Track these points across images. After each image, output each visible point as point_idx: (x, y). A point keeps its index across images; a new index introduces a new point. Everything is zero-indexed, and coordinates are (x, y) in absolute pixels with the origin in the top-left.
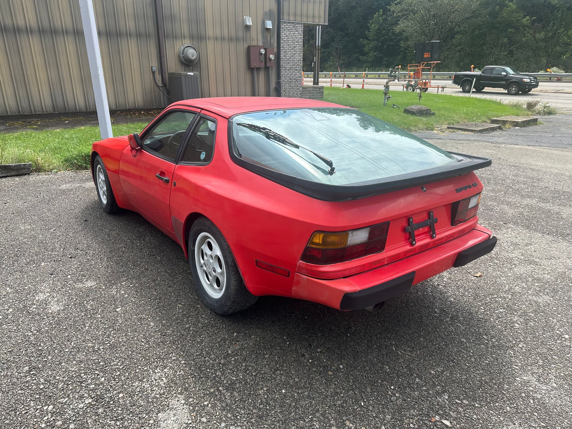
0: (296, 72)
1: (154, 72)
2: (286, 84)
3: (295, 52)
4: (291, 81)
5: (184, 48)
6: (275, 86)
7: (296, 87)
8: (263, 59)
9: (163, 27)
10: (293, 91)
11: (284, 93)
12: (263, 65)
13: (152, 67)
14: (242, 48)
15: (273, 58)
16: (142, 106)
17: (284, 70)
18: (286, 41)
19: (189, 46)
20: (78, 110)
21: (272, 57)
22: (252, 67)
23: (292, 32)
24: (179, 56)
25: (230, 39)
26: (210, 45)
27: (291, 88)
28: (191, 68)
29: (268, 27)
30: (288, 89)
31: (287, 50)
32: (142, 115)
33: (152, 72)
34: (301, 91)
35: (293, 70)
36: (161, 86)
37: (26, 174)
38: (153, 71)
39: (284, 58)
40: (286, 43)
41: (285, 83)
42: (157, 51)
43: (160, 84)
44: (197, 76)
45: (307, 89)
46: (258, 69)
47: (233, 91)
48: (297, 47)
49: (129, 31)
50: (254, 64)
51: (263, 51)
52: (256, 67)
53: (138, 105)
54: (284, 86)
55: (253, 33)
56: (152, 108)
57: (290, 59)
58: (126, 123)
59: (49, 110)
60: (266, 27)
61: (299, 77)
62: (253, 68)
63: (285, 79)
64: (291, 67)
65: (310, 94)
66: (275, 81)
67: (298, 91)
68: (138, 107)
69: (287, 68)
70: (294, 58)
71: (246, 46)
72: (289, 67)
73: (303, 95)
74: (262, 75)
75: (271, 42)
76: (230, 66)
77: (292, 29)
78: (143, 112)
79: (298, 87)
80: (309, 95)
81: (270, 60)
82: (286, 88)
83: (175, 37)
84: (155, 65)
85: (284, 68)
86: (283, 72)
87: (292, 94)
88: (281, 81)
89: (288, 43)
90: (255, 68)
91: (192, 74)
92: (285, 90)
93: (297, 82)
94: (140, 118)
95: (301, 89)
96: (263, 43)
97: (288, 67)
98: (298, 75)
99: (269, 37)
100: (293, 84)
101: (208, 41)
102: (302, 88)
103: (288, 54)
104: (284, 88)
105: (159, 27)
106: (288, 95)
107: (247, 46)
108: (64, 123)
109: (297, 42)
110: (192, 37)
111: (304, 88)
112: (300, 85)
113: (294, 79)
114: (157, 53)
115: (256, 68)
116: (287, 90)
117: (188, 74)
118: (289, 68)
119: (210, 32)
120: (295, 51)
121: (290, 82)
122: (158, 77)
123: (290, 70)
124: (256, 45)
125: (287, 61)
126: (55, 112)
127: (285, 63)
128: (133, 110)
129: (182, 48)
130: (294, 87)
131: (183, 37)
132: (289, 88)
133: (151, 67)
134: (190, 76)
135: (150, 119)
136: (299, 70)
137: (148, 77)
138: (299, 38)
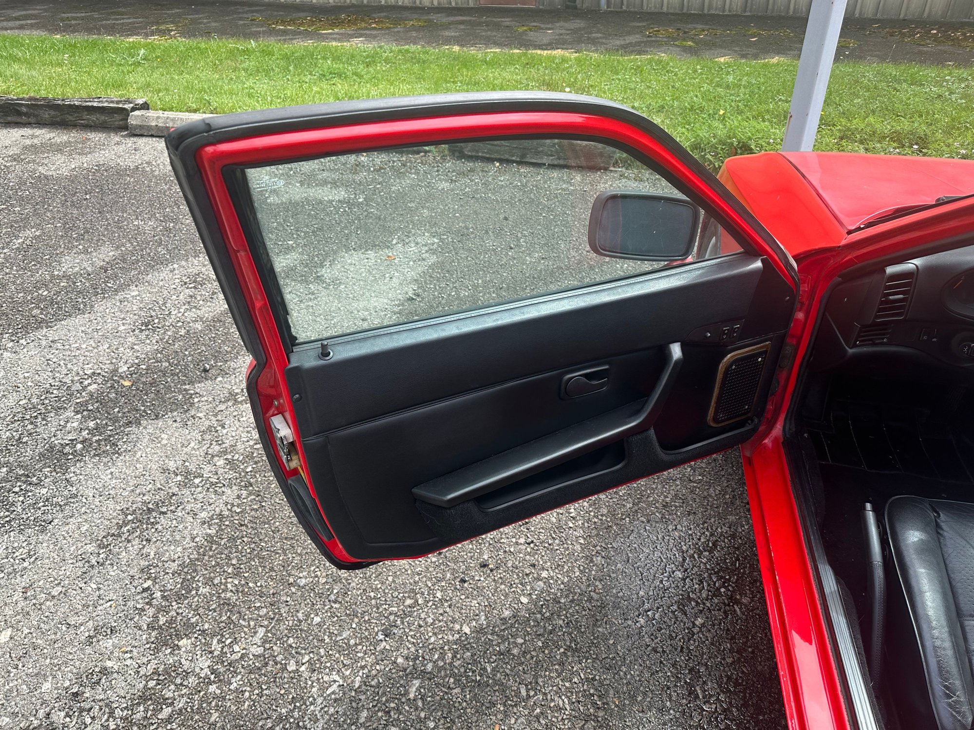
16: (940, 13)
20: (791, 13)
32: (929, 38)
37: (600, 169)
53: (930, 10)
56: (962, 23)
58: (882, 59)
59: (735, 7)
68: (929, 15)
78: (935, 32)
94: (921, 48)
108: (748, 40)
126: (745, 11)
128: (912, 21)
135: (945, 52)
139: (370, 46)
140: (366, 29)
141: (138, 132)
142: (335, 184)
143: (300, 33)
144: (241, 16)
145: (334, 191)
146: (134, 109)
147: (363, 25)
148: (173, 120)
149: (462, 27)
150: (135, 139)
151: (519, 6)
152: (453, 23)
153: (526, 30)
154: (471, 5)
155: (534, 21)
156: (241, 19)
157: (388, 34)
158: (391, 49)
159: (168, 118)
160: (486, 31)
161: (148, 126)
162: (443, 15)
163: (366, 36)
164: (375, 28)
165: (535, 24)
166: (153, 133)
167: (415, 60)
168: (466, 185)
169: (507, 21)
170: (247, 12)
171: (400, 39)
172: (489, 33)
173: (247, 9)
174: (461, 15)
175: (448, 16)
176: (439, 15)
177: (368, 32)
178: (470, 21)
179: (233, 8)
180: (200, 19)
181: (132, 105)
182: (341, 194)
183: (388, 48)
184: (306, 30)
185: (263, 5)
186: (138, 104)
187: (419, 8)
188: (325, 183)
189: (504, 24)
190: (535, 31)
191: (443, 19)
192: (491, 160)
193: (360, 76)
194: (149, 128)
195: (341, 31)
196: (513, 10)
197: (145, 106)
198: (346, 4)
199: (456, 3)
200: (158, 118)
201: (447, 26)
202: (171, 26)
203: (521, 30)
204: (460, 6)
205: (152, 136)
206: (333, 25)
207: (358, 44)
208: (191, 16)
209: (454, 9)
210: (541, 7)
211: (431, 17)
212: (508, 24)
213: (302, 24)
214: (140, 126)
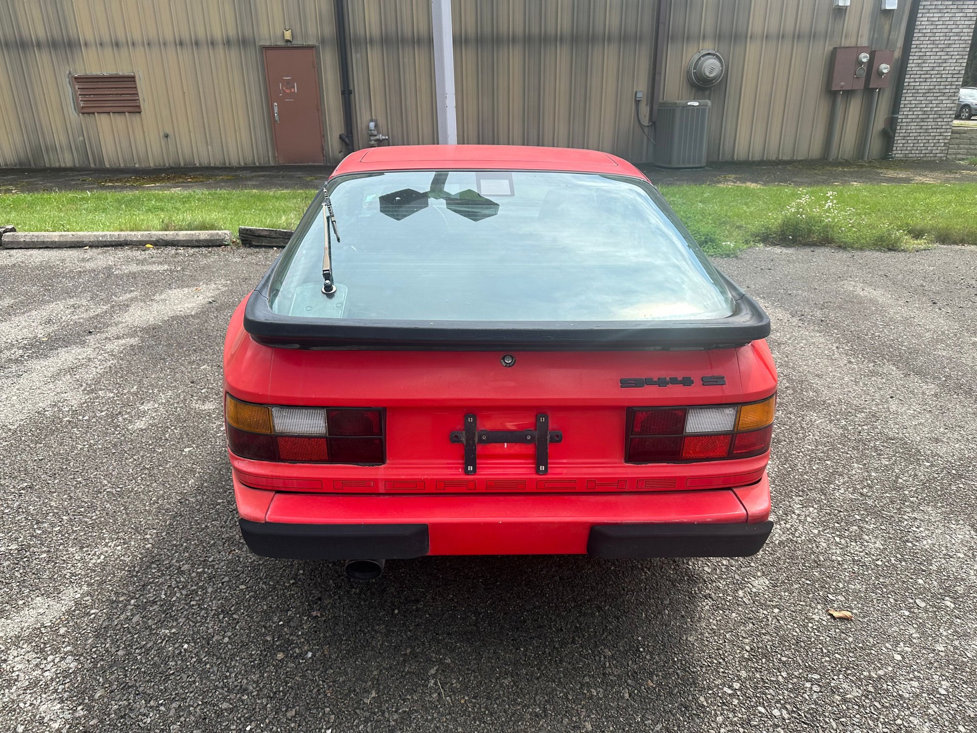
0: (943, 98)
1: (639, 101)
2: (912, 124)
3: (947, 57)
4: (924, 116)
5: (700, 58)
6: (883, 127)
7: (935, 130)
8: (862, 72)
9: (667, 23)
10: (927, 138)
11: (903, 142)
12: (860, 85)
13: (636, 92)
14: (820, 51)
15: (885, 71)
17: (911, 95)
18: (928, 35)
19: (709, 54)
21: (885, 68)
22: (834, 88)
23: (946, 15)
24: (688, 72)
25: (798, 37)
26: (752, 50)
27: (922, 131)
28: (707, 93)
29: (887, 8)
30: (915, 134)
31: (927, 54)
33: (636, 101)
34: (949, 138)
35: (935, 95)
36: (647, 125)
38: (637, 99)
39: (917, 69)
40: (927, 38)
41: (908, 120)
42: (650, 65)
43: (645, 121)
44: (704, 107)
45: (964, 135)
46: (849, 94)
47: (785, 136)
48: (954, 46)
49: (609, 33)
50: (840, 84)
51: (864, 57)
52: (844, 89)
54: (905, 127)
55: (850, 22)
57: (932, 72)
60: (883, 8)
61: (947, 109)
62: (836, 92)
63: (911, 113)
64: (931, 87)
65: (971, 146)
66: (886, 117)
67: (941, 138)
69: (920, 91)
70: (942, 68)
71: (829, 48)
72: (926, 87)
73: (950, 146)
74: (855, 107)
75: (891, 37)
76: (787, 89)
77: (948, 7)
79: (942, 130)
80: (967, 147)
81: (880, 74)
82: (909, 131)
83: (687, 38)
84: (642, 88)
85: (914, 91)
86: (907, 98)
87: (922, 145)
88: (900, 117)
89: (932, 38)
90: (840, 91)
91: (696, 104)
92: (906, 135)
93: (941, 120)
95: (950, 134)
96: (871, 40)
97: (923, 87)
98: (945, 105)
99: (887, 27)
100: (929, 123)
101: (750, 44)
102: (952, 133)
103: (929, 61)
104: (904, 131)
105: (660, 22)
106: (912, 145)
107: (831, 48)
109: (957, 34)
110: (719, 37)
111: (956, 133)
112: (948, 127)
113: (933, 113)
114: (649, 70)
115: (843, 91)
116: (911, 135)
117: (689, 104)
118: (924, 91)
119: (756, 25)
120: (949, 53)
121: (923, 120)
122: (645, 110)
123: (928, 95)
124: (853, 44)
125: (923, 76)
127: (917, 80)
129: (696, 57)
130: (931, 131)
131: (701, 37)
132: (918, 131)
133: (634, 91)
134: (692, 108)
136: (950, 94)
137: (628, 108)
138: (965, 26)
139: (186, 193)
140: (183, 182)
141: (9, 246)
142: (160, 263)
143: (127, 187)
144: (72, 178)
145: (160, 266)
146: (5, 232)
147: (181, 180)
148: (37, 236)
149: (262, 179)
150: (8, 251)
151: (311, 164)
152: (255, 176)
153: (312, 179)
154: (272, 164)
155: (321, 174)
156: (72, 180)
157: (202, 185)
158: (202, 193)
159: (33, 235)
160: (281, 180)
161: (18, 242)
162: (248, 172)
163: (183, 187)
164: (190, 182)
165: (321, 175)
166: (22, 246)
167: (220, 198)
168: (253, 259)
169: (299, 174)
170: (77, 175)
171: (209, 187)
172: (283, 181)
173: (77, 173)
174: (263, 171)
175: (252, 172)
176: (245, 172)
177: (184, 184)
178: (269, 175)
179: (63, 173)
180: (35, 181)
181: (4, 229)
182: (166, 267)
183: (200, 192)
184: (132, 185)
185: (91, 170)
186: (8, 229)
187: (229, 168)
188: (154, 263)
189: (296, 176)
190: (320, 179)
191: (248, 174)
192: (272, 247)
193: (178, 209)
194: (19, 243)
195: (162, 185)
196: (306, 167)
197: (13, 230)
198: (165, 167)
199: (260, 164)
200: (26, 235)
201: (251, 179)
202: (11, 187)
203: (308, 179)
204: (263, 165)
205: (21, 248)
206: (154, 181)
207: (176, 191)
208: (27, 180)
209: (257, 167)
210: (328, 164)
211: (238, 174)
212: (300, 176)
213: (128, 181)
214: (12, 242)
